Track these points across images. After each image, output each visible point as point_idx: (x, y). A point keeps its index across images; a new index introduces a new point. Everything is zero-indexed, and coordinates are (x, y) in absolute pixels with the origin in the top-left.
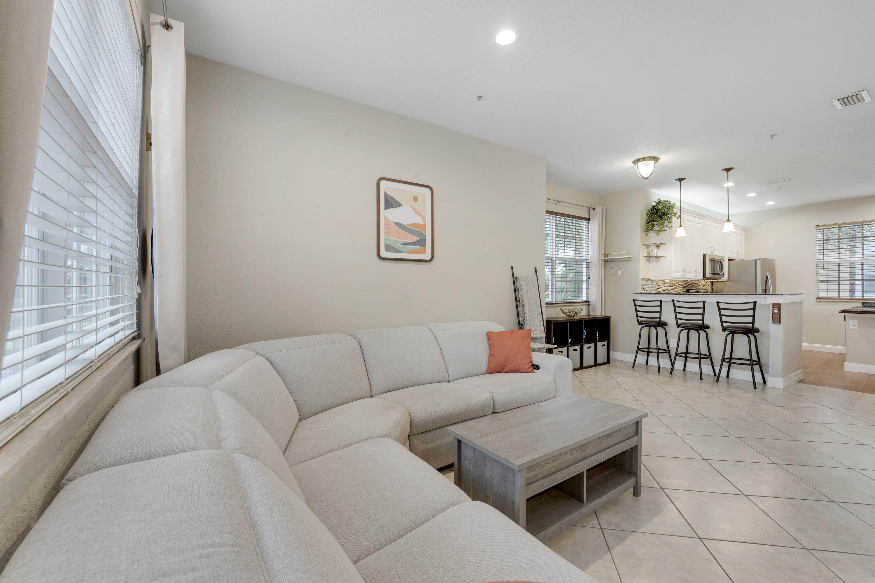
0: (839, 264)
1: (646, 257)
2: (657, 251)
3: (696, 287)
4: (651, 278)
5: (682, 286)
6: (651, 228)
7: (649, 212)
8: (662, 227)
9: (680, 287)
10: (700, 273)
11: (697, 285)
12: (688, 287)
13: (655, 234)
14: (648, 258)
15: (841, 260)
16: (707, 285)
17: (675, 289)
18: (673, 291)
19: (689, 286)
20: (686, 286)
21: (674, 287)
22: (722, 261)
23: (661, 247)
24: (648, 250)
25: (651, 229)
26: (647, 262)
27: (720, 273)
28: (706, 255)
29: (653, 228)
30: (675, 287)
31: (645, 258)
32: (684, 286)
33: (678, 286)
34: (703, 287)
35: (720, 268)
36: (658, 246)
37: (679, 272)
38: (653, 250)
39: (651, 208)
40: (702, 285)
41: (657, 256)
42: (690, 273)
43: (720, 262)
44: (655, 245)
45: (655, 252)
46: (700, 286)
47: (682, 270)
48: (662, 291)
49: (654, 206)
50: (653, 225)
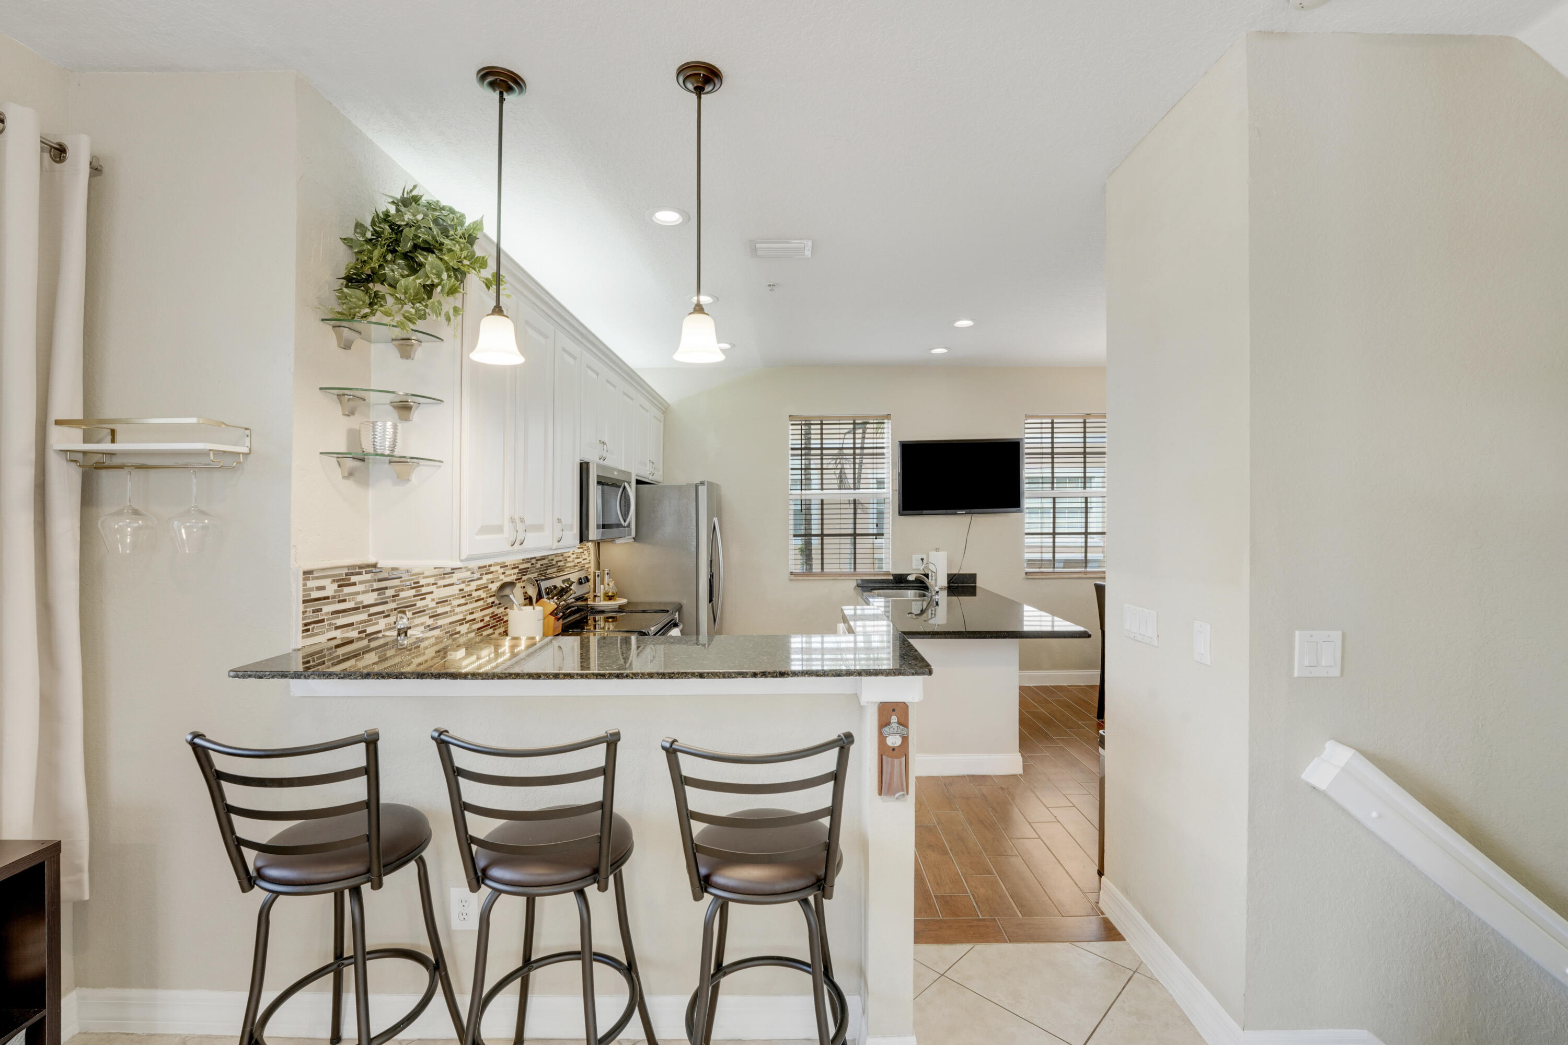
0: (822, 501)
1: (339, 456)
2: (395, 433)
3: (559, 564)
4: (372, 560)
5: (517, 571)
6: (367, 310)
7: (364, 235)
8: (417, 310)
9: (508, 573)
10: (571, 528)
11: (561, 558)
12: (533, 570)
13: (392, 353)
14: (350, 463)
15: (825, 491)
16: (586, 552)
17: (490, 586)
18: (483, 595)
19: (538, 566)
20: (529, 565)
21: (485, 577)
22: (627, 485)
23: (416, 415)
24: (354, 422)
25: (365, 316)
26: (350, 483)
27: (622, 522)
28: (588, 463)
29: (373, 313)
30: (490, 576)
31: (333, 460)
32: (521, 567)
33: (502, 570)
34: (577, 561)
35: (623, 508)
36: (404, 407)
37: (499, 529)
38: (374, 423)
39: (373, 220)
40: (575, 556)
41: (398, 452)
42: (539, 528)
43: (621, 489)
44: (389, 397)
45: (384, 431)
46: (569, 560)
47: (512, 520)
48: (433, 604)
49: (387, 217)
50: (375, 301)
